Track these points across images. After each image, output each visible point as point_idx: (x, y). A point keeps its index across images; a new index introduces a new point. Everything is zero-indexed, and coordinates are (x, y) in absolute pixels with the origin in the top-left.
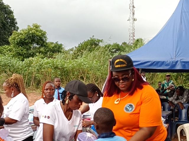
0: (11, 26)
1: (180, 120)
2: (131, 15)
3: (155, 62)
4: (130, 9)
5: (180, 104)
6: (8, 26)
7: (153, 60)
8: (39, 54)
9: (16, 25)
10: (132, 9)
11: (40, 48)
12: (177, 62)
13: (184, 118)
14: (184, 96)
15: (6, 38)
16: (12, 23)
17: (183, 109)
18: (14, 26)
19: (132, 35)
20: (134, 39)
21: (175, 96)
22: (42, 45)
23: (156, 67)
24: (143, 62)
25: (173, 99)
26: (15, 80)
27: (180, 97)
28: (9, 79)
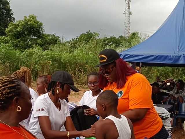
0: (7, 17)
1: (180, 114)
2: (127, 8)
3: (158, 56)
4: (126, 2)
5: (180, 98)
6: (4, 17)
7: (156, 54)
8: (36, 45)
9: (12, 15)
10: (128, 3)
11: (37, 39)
12: (180, 56)
13: (184, 112)
14: (184, 90)
15: (2, 29)
16: (7, 14)
17: (183, 103)
18: (10, 17)
19: (127, 29)
20: (129, 33)
21: (175, 90)
22: (39, 37)
23: (159, 61)
24: (147, 56)
25: (173, 93)
26: (23, 74)
27: (180, 91)
28: (17, 72)
